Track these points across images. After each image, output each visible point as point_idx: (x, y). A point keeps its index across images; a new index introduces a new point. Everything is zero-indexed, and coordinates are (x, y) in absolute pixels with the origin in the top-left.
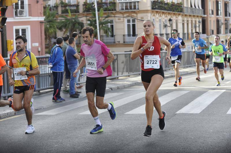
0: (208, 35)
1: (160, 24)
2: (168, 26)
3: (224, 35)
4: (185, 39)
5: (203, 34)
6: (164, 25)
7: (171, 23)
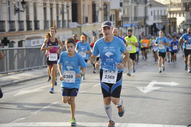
0: (80, 24)
1: (9, 7)
2: (21, 11)
5: (73, 23)
6: (15, 9)
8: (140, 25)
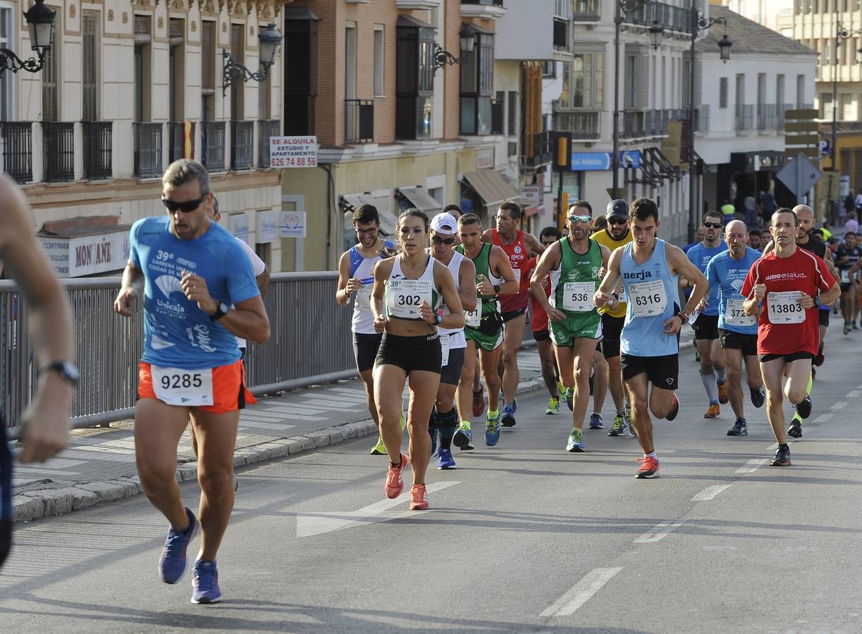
0: (326, 144)
2: (23, 65)
3: (450, 147)
4: (150, 173)
5: (291, 138)
7: (45, 39)
8: (653, 157)
